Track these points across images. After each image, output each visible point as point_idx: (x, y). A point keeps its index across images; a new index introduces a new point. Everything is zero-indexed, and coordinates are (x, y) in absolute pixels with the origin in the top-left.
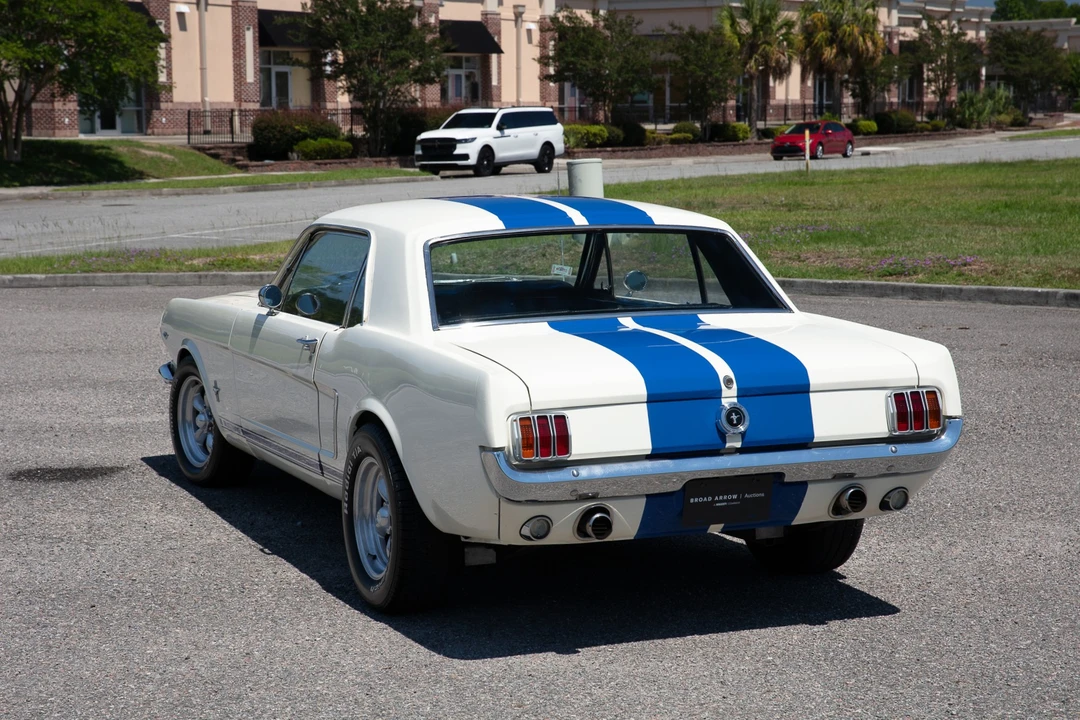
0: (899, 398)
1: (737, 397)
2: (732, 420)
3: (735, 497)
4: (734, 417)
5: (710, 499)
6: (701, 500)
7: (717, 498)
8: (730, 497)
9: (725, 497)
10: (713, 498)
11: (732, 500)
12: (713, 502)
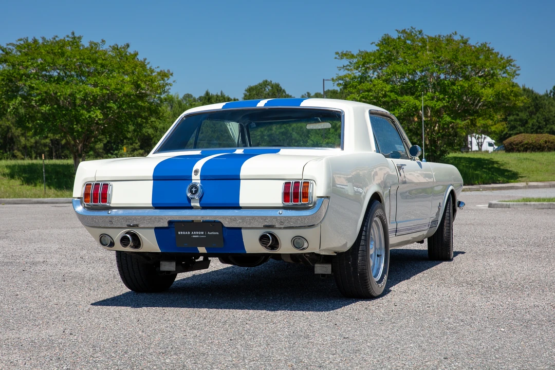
0: (287, 185)
1: (201, 180)
2: (192, 191)
3: (202, 233)
4: (194, 190)
5: (189, 233)
6: (184, 233)
7: (192, 233)
8: (200, 233)
9: (197, 233)
10: (191, 233)
11: (201, 235)
12: (191, 234)
